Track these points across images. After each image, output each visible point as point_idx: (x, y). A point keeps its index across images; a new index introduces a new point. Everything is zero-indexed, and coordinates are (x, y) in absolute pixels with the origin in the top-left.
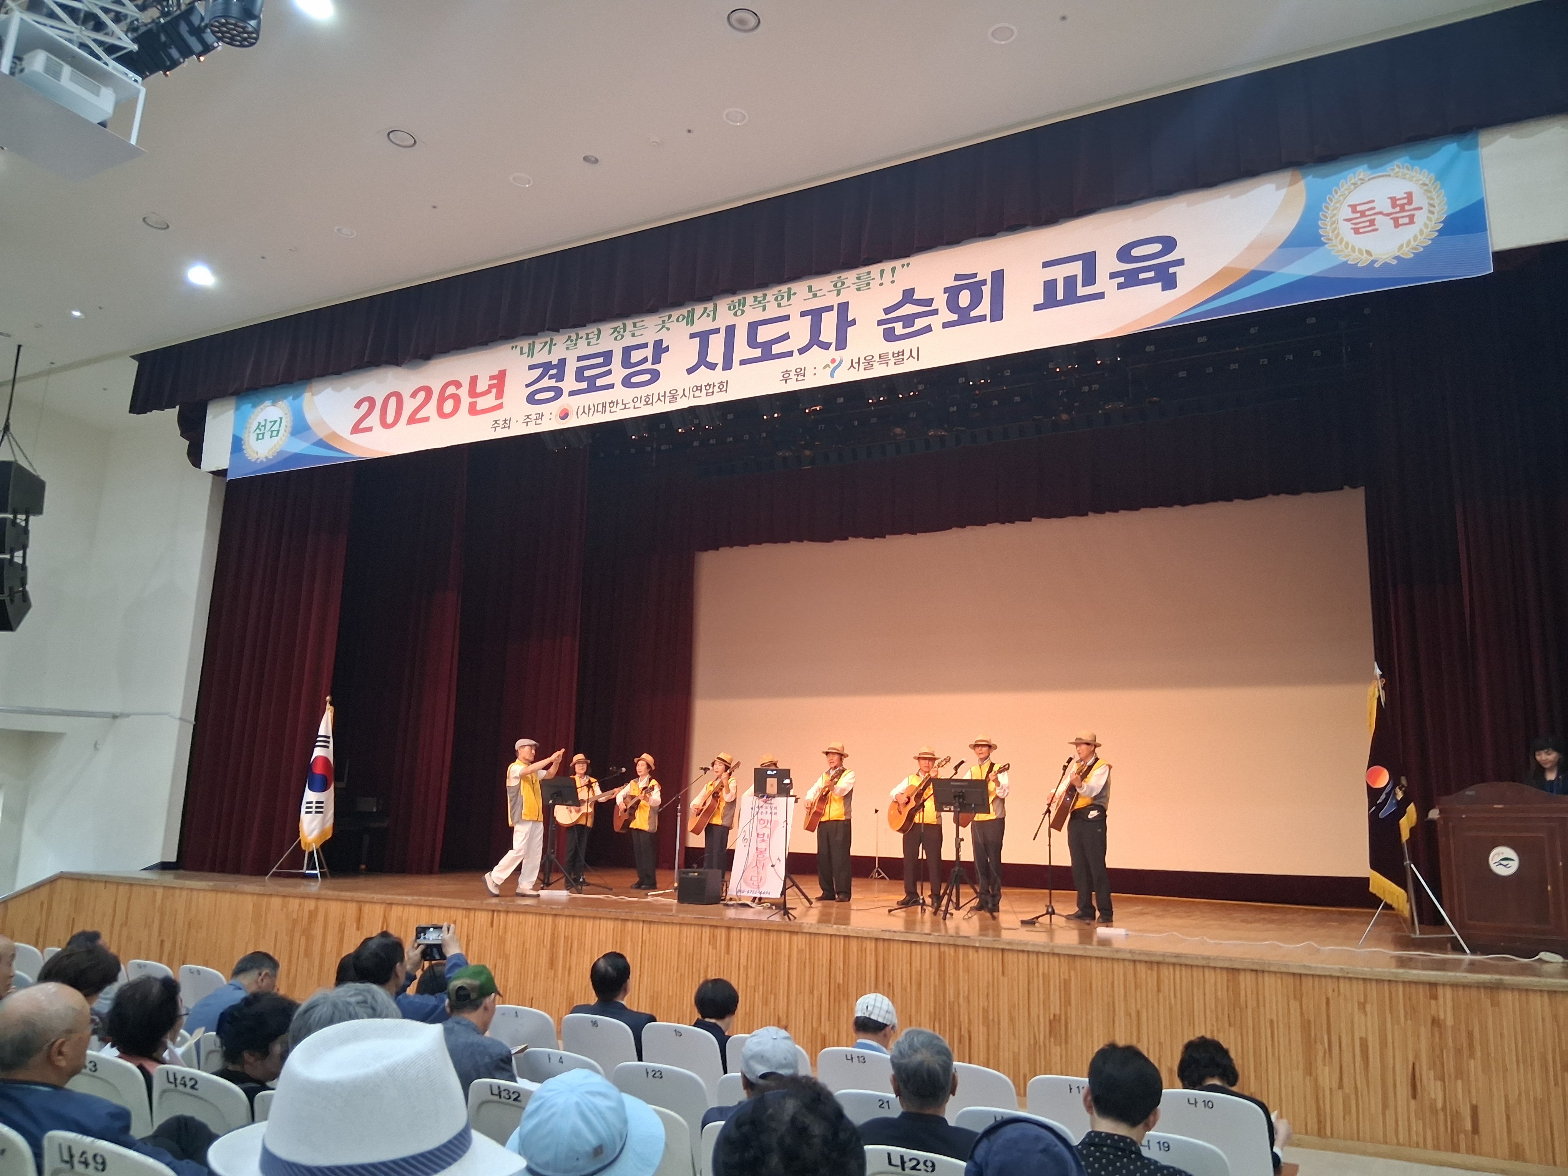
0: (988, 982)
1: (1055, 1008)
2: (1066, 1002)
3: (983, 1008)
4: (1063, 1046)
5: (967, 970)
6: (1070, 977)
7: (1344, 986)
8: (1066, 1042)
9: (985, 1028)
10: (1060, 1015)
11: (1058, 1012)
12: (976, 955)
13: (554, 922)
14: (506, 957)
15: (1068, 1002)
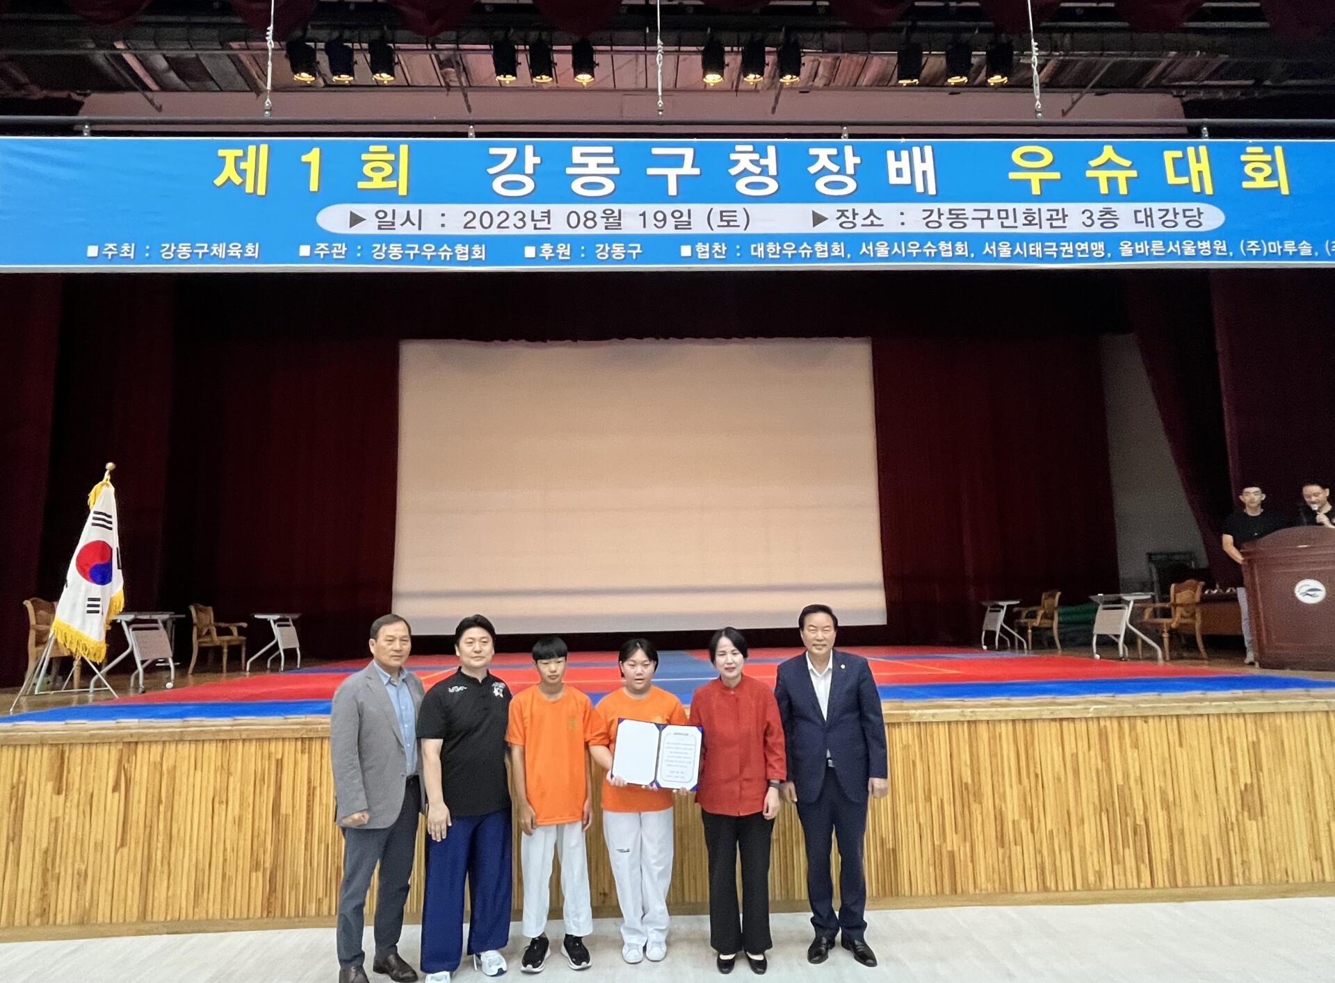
0: (1163, 758)
1: (1245, 778)
2: (1257, 766)
3: (1160, 787)
4: (1259, 818)
6: (1258, 737)
8: (1262, 815)
9: (1165, 813)
10: (1252, 785)
11: (1249, 782)
12: (1145, 725)
15: (1259, 767)
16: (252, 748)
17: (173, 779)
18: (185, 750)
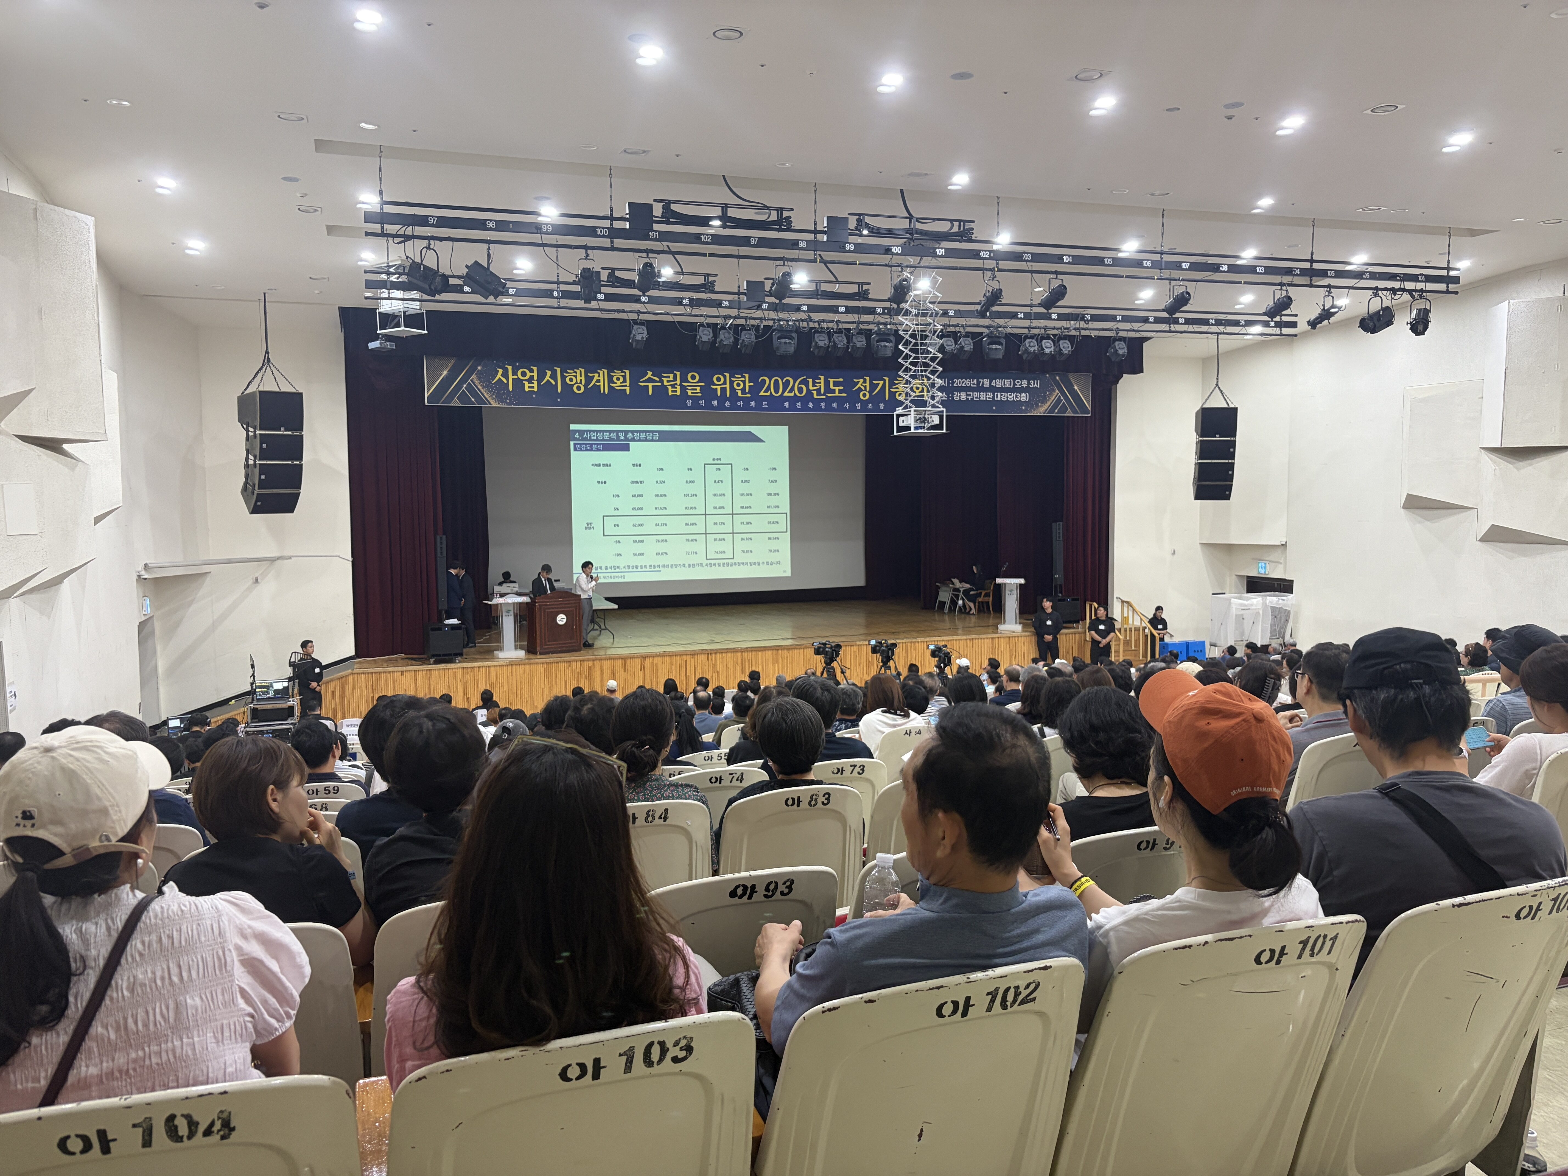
5: (915, 649)
7: (1020, 639)
13: (742, 655)
14: (718, 672)
16: (678, 658)
17: (657, 667)
18: (659, 659)
